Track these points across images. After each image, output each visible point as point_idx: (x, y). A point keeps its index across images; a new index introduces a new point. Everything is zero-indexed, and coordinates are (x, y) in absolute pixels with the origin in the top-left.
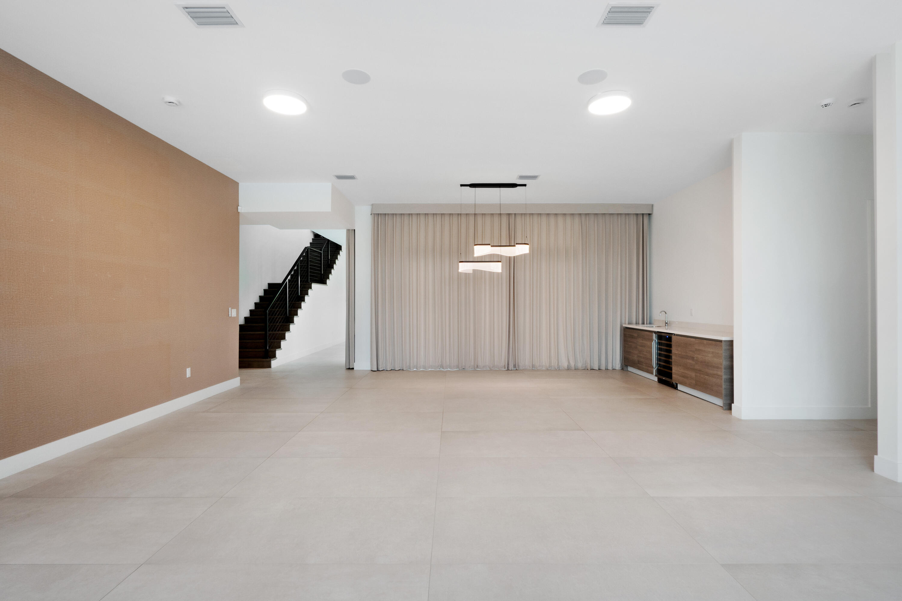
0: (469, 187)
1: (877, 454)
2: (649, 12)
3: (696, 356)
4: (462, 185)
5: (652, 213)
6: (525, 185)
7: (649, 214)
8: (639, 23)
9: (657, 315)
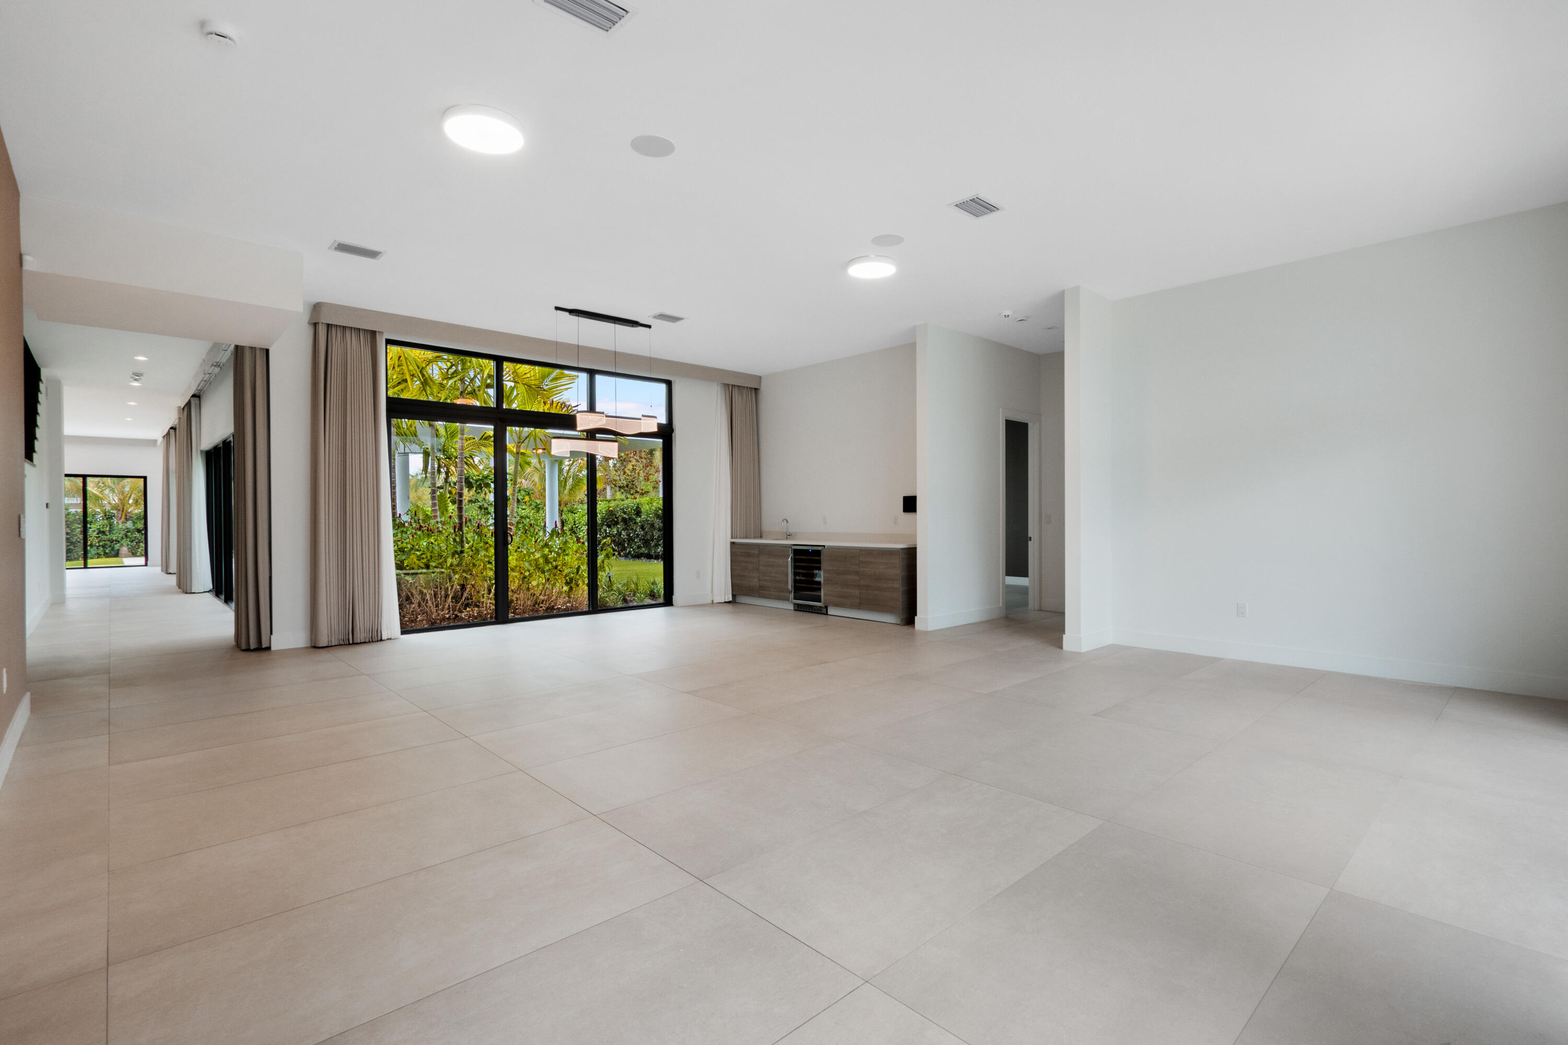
0: (568, 313)
1: (1065, 634)
2: (991, 211)
3: (861, 569)
4: (557, 308)
5: (760, 387)
6: (649, 327)
7: (756, 389)
8: (976, 215)
9: (767, 526)
